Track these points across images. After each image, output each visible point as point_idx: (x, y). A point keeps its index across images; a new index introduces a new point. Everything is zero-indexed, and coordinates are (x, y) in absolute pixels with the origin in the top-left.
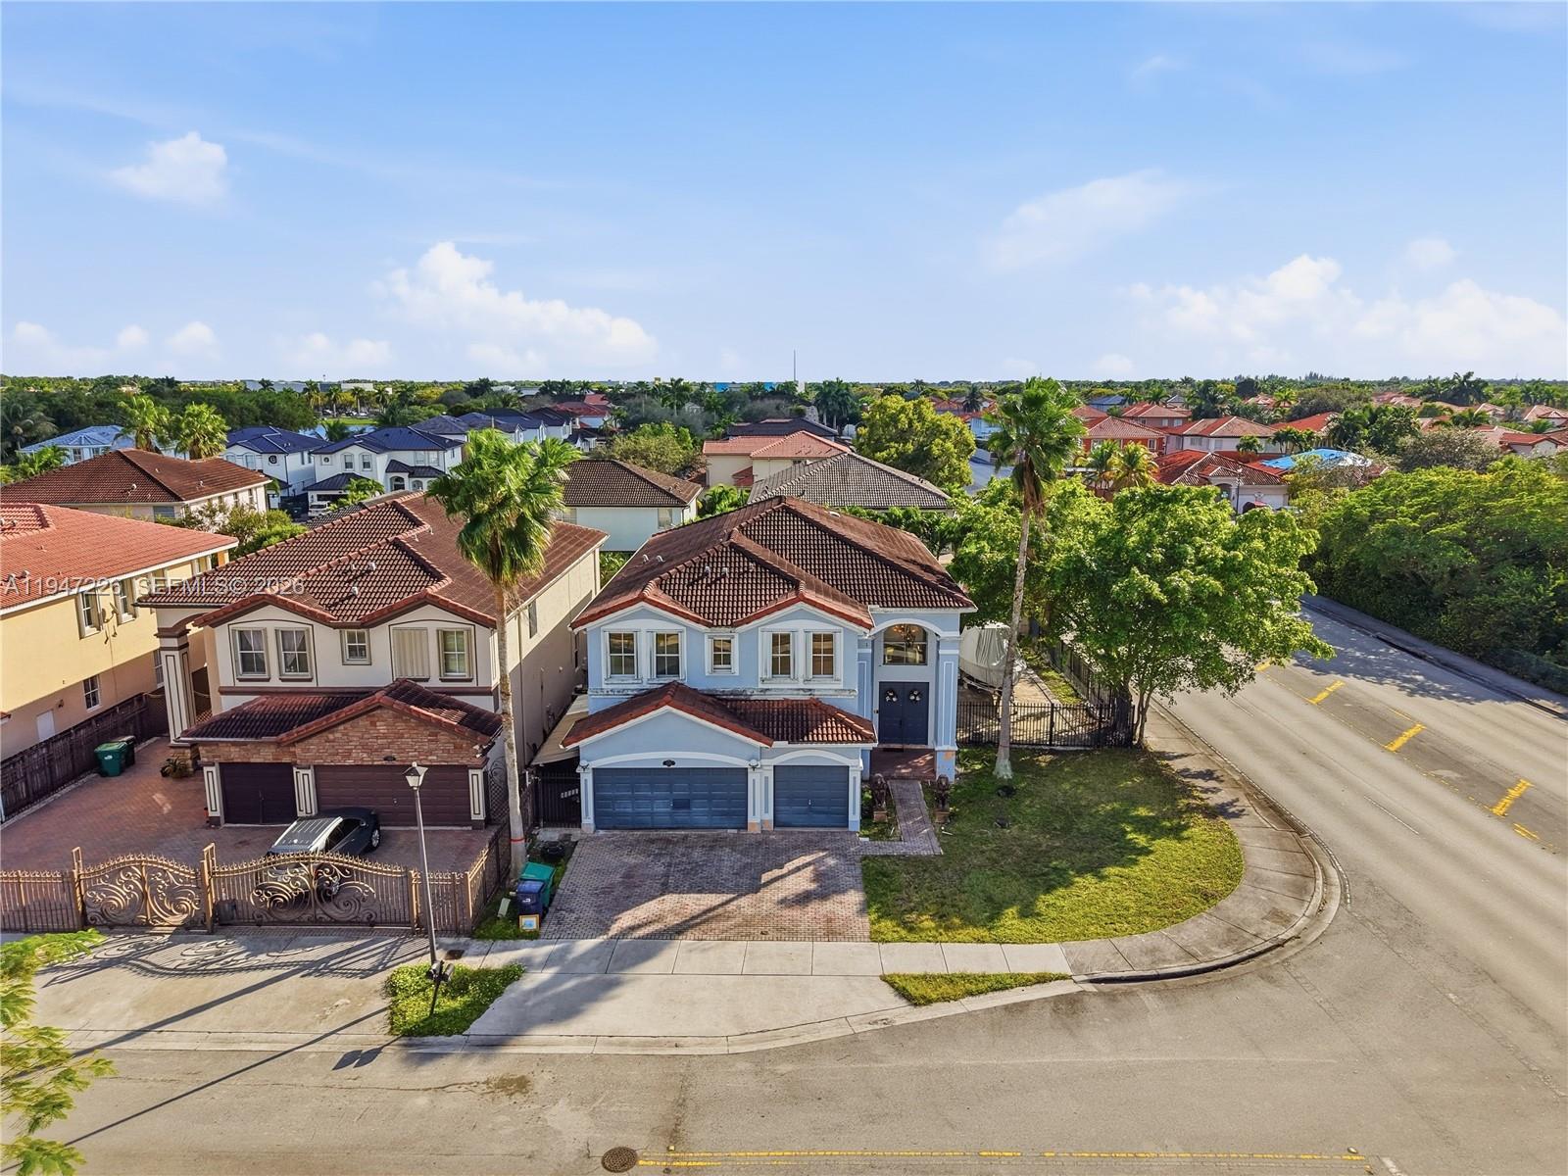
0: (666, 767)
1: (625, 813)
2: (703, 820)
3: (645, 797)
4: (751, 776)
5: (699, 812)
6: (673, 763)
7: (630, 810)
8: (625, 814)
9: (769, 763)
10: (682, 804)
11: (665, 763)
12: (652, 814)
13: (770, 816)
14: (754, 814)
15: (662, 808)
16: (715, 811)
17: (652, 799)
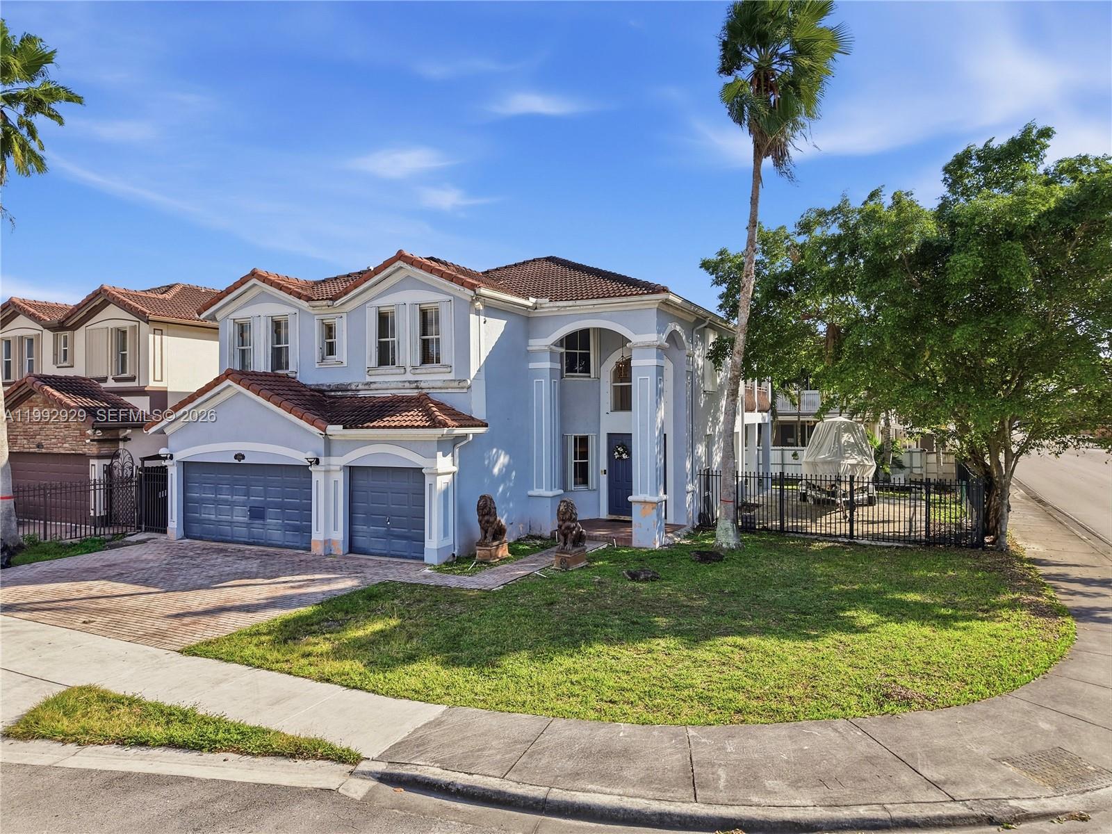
0: (237, 461)
2: (276, 535)
3: (226, 502)
5: (273, 527)
6: (243, 457)
7: (213, 517)
8: (210, 521)
9: (339, 461)
10: (257, 513)
11: (236, 457)
12: (232, 524)
13: (341, 536)
15: (240, 516)
16: (288, 524)
17: (232, 504)
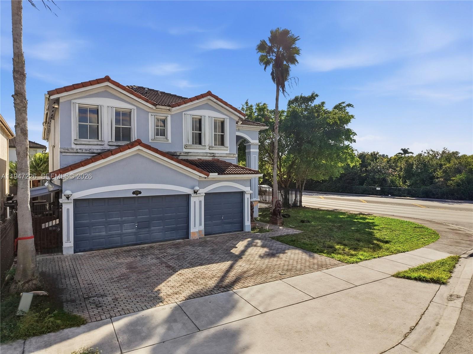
0: (135, 196)
1: (100, 236)
3: (116, 222)
4: (193, 200)
5: (156, 231)
6: (140, 193)
7: (103, 234)
9: (203, 191)
10: (145, 225)
11: (134, 193)
12: (120, 235)
13: (202, 228)
14: (195, 226)
15: (129, 229)
16: (167, 228)
17: (122, 223)
